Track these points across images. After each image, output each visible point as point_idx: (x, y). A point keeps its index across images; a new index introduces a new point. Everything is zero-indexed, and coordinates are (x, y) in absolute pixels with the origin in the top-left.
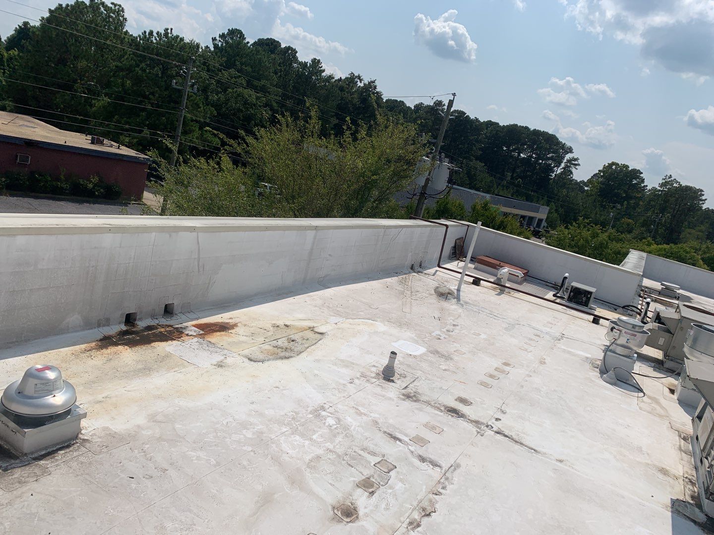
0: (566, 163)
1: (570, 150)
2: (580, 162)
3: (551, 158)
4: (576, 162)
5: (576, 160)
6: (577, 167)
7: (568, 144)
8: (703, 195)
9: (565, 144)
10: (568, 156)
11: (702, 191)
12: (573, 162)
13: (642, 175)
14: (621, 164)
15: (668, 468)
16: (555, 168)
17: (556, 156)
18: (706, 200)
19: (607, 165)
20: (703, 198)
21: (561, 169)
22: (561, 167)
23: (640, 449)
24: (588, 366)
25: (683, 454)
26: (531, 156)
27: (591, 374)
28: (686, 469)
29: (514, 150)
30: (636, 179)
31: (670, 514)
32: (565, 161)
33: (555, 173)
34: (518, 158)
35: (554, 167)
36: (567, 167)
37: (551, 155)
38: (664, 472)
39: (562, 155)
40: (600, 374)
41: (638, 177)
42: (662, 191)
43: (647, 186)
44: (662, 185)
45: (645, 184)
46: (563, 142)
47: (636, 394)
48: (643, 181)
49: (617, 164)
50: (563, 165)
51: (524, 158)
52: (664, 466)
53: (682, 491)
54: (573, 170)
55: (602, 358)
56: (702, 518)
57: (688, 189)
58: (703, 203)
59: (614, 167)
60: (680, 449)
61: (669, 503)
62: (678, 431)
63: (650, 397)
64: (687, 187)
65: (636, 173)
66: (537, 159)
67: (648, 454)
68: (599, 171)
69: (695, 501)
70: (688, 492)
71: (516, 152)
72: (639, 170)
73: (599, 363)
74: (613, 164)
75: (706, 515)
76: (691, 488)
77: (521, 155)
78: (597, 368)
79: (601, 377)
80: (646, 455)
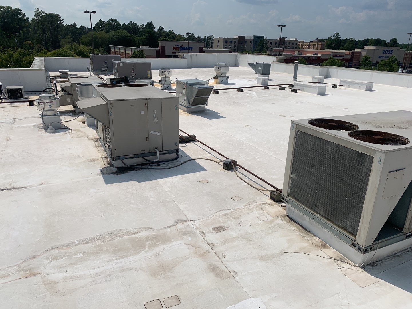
14: (6, 7)
15: (94, 158)
23: (79, 156)
24: (37, 130)
25: (98, 148)
27: (40, 133)
28: (102, 154)
30: (19, 15)
31: (101, 176)
38: (93, 160)
40: (45, 130)
41: (20, 13)
42: (38, 19)
45: (27, 17)
47: (67, 132)
52: (92, 158)
53: (103, 164)
55: (42, 122)
56: (115, 170)
60: (96, 147)
61: (99, 172)
62: (93, 139)
63: (74, 130)
65: (18, 11)
67: (83, 156)
69: (110, 165)
70: (106, 163)
72: (19, 9)
73: (42, 125)
75: (116, 168)
76: (106, 160)
78: (42, 128)
79: (46, 132)
80: (82, 157)
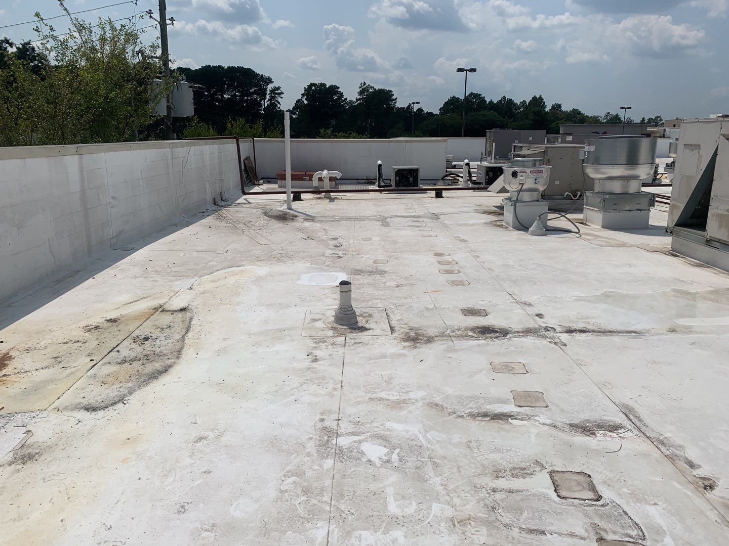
0: (269, 94)
1: (270, 81)
2: (282, 90)
3: (254, 93)
4: (279, 91)
5: (278, 88)
6: (282, 96)
7: (266, 75)
8: (393, 95)
9: (262, 75)
10: (270, 87)
11: (391, 91)
12: (277, 92)
13: (339, 90)
14: (319, 84)
16: (262, 102)
17: (259, 90)
18: (396, 98)
19: (307, 87)
20: (394, 97)
21: (268, 101)
22: (267, 100)
26: (235, 95)
29: (215, 93)
30: (336, 95)
32: (268, 92)
33: (263, 107)
34: (222, 100)
35: (261, 100)
36: (272, 98)
37: (253, 90)
39: (263, 87)
41: (337, 92)
43: (346, 99)
44: (361, 93)
45: (345, 98)
46: (261, 74)
48: (342, 95)
49: (314, 85)
50: (268, 97)
51: (228, 98)
54: (279, 100)
57: (381, 91)
58: (395, 103)
59: (313, 88)
64: (379, 90)
65: (334, 89)
66: (242, 96)
68: (302, 95)
71: (219, 95)
72: (335, 85)
74: (312, 85)
77: (225, 96)
